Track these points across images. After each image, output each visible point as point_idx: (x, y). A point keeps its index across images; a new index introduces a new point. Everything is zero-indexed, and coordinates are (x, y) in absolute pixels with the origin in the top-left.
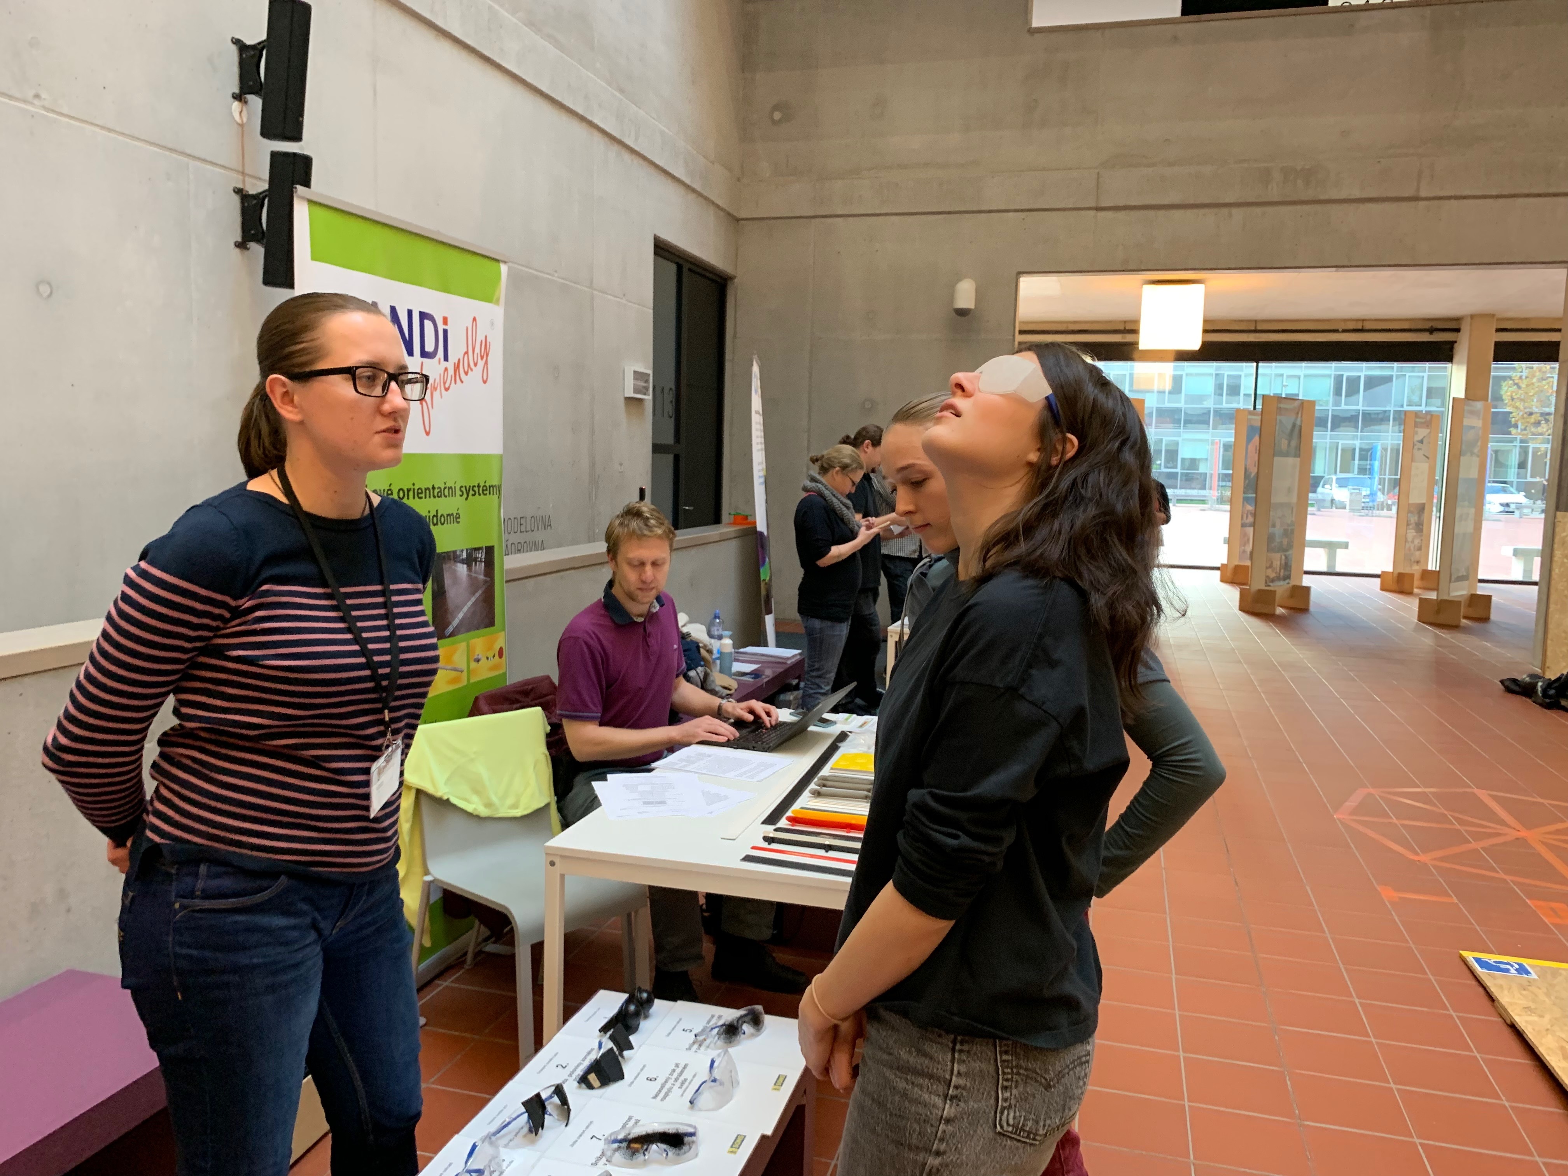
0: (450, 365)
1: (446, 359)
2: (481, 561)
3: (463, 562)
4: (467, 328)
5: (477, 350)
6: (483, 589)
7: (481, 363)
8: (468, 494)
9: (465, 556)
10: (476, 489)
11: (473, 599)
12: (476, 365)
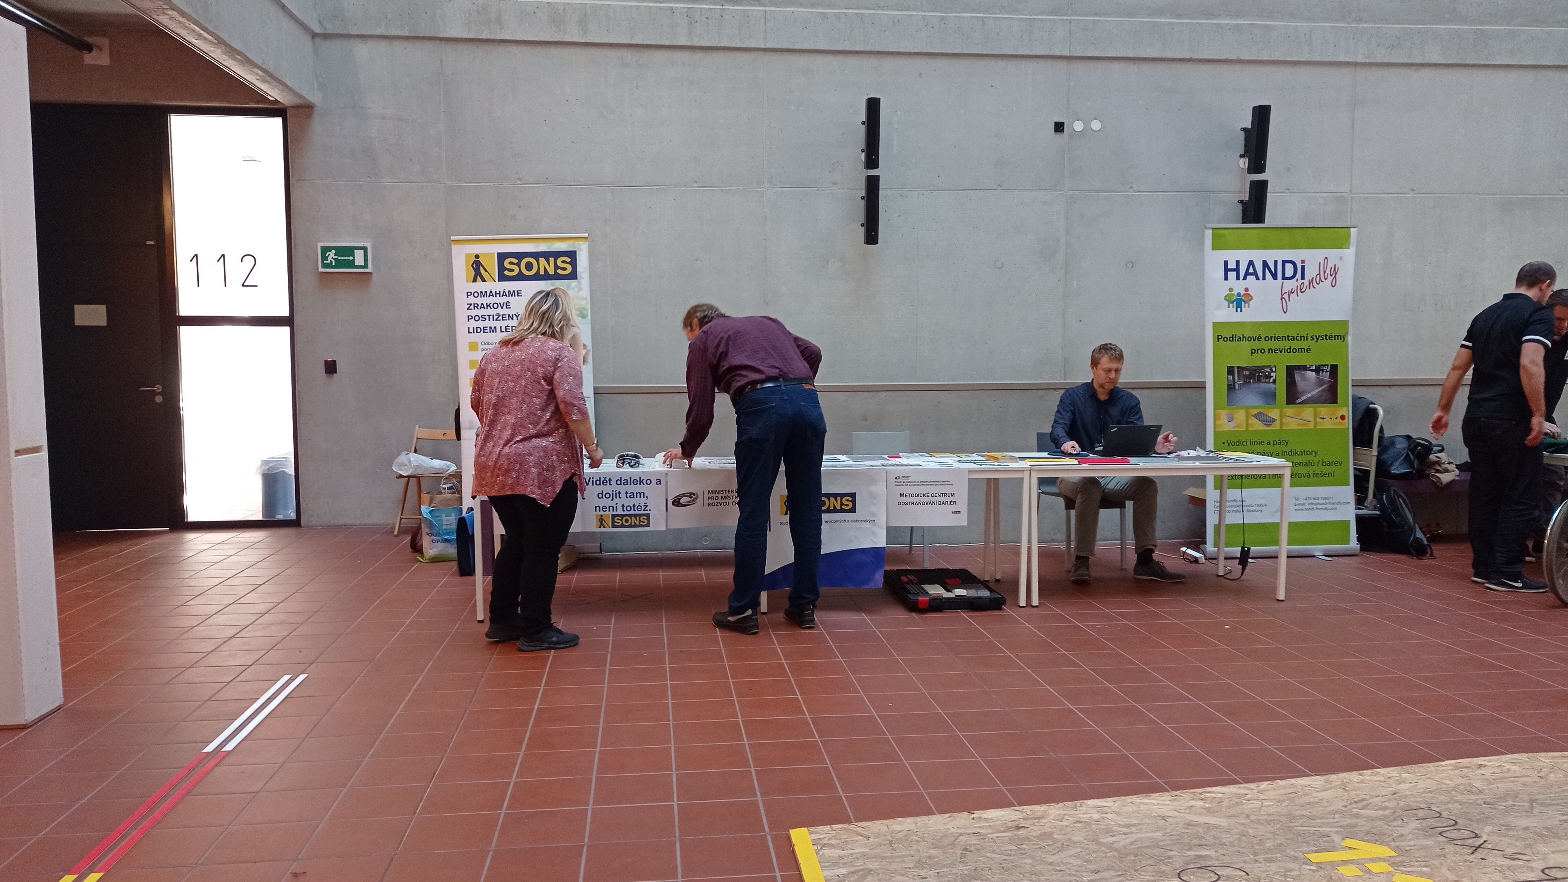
0: (1306, 282)
1: (1303, 278)
2: (1327, 371)
3: (1312, 371)
4: (1320, 263)
5: (1328, 272)
6: (1328, 385)
7: (1330, 278)
8: (1318, 339)
9: (1314, 368)
10: (1324, 337)
11: (1320, 389)
12: (1326, 279)
